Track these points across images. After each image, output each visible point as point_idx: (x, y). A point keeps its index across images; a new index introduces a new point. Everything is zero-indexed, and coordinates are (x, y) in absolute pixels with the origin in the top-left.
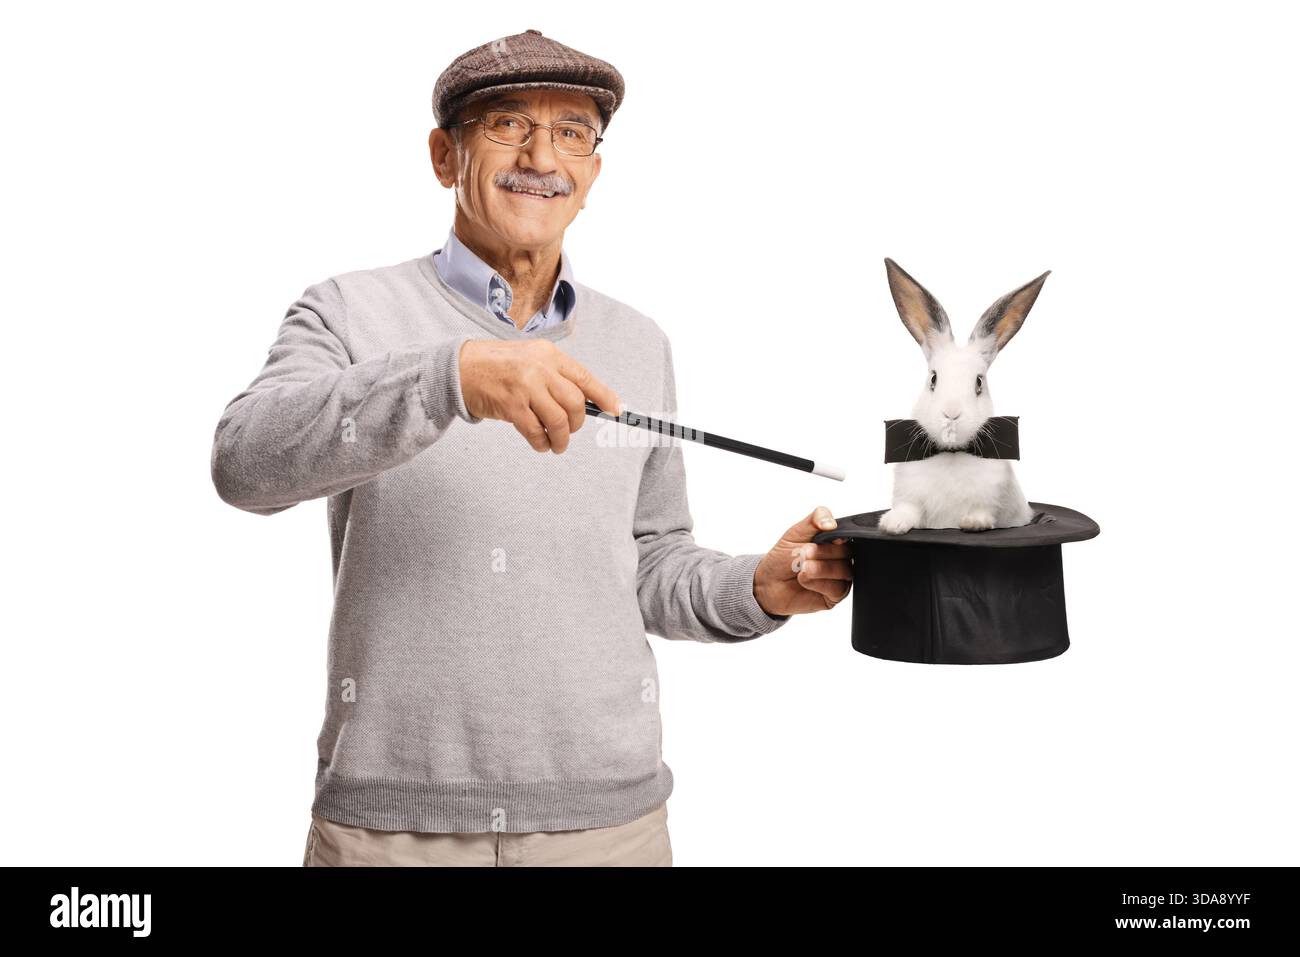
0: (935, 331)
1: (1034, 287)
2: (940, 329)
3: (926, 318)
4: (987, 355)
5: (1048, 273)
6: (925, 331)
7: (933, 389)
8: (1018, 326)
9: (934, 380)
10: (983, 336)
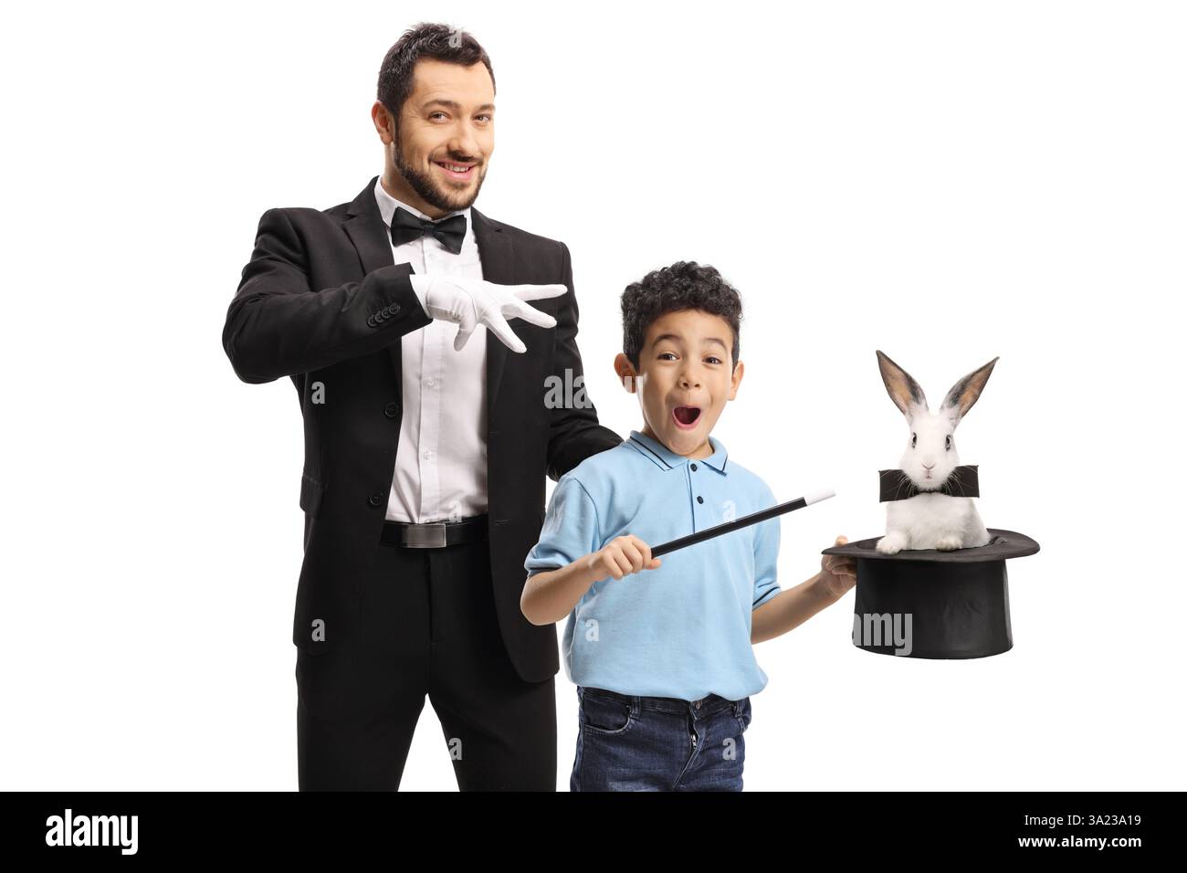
0: (915, 403)
1: (987, 369)
2: (918, 402)
3: (908, 394)
4: (954, 421)
5: (998, 358)
6: (907, 404)
7: (914, 447)
8: (976, 398)
9: (915, 439)
10: (950, 407)
